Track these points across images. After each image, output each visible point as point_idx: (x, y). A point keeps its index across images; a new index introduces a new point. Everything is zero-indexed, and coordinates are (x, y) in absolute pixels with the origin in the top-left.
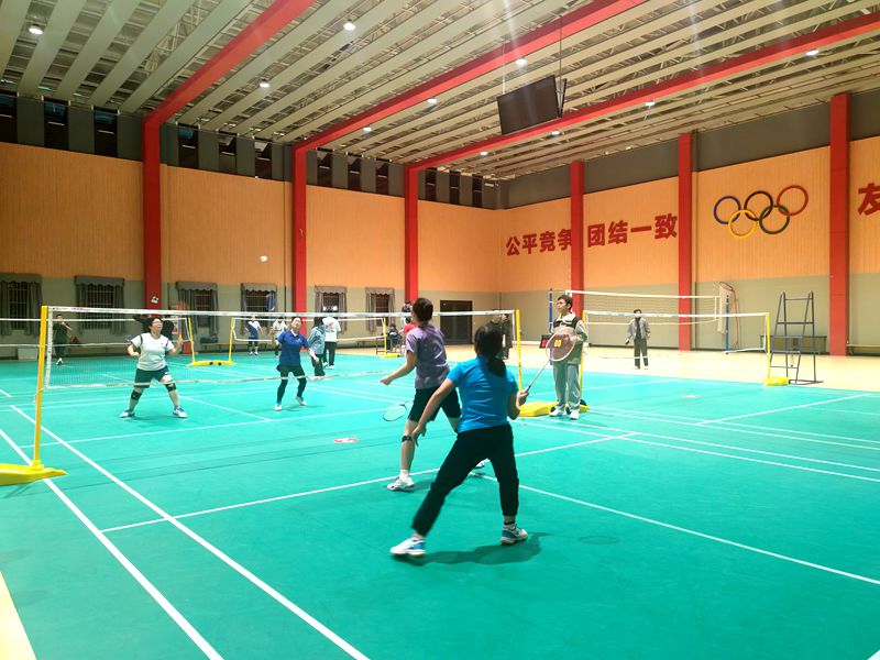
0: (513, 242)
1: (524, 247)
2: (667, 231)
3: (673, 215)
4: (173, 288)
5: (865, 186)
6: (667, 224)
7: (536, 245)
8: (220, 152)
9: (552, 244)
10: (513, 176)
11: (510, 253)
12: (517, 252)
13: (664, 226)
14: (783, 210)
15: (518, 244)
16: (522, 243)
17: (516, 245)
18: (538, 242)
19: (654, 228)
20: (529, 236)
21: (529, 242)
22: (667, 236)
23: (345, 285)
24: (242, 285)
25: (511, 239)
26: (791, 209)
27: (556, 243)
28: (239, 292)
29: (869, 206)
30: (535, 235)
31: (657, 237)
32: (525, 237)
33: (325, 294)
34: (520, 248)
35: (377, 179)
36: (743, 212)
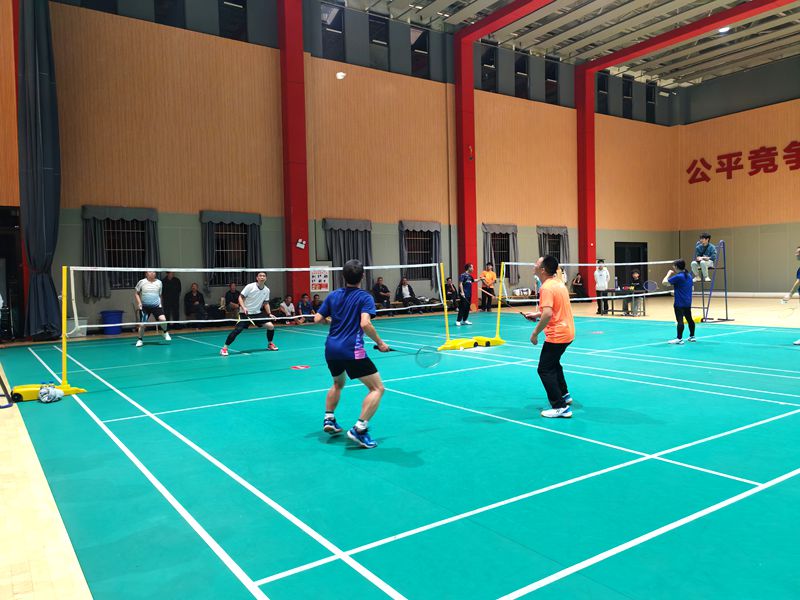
0: (699, 165)
1: (718, 171)
4: (319, 227)
7: (741, 167)
8: (371, 40)
9: (772, 162)
10: (699, 81)
11: (693, 181)
12: (706, 178)
15: (708, 167)
16: (715, 165)
17: (703, 169)
18: (746, 162)
20: (729, 157)
21: (729, 164)
23: (515, 223)
24: (401, 223)
25: (695, 162)
27: (779, 160)
28: (397, 232)
30: (740, 154)
32: (719, 158)
33: (494, 235)
34: (710, 173)
35: (547, 83)
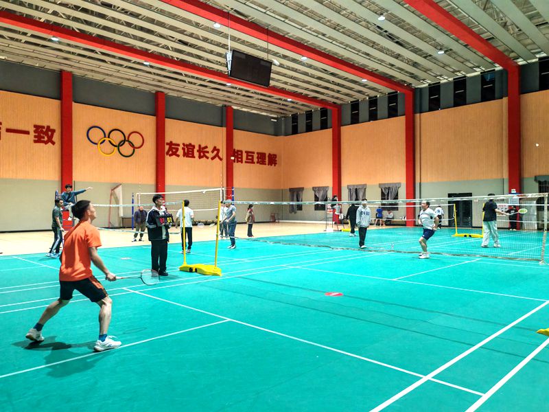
2: (46, 139)
3: (51, 128)
5: (169, 142)
6: (46, 133)
13: (42, 134)
14: (131, 144)
19: (32, 134)
22: (46, 143)
26: (136, 145)
29: (170, 152)
31: (35, 142)
36: (107, 139)
